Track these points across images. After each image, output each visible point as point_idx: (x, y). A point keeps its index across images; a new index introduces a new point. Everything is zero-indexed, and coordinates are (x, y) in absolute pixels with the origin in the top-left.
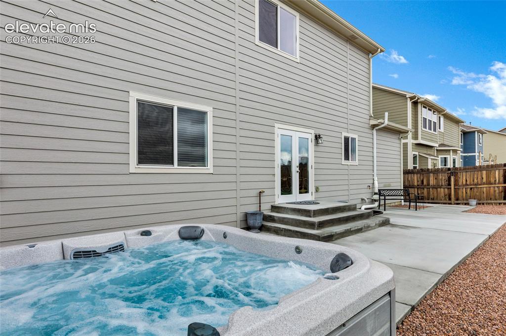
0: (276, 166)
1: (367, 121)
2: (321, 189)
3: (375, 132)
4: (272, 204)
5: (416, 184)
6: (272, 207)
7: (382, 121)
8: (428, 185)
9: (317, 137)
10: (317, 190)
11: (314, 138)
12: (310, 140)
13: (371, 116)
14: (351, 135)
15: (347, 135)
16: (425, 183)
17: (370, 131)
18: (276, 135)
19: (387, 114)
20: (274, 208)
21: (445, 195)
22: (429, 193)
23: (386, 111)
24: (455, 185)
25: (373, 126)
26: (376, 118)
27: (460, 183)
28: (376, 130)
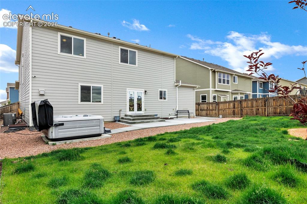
0: (127, 102)
1: (173, 84)
2: (147, 110)
3: (177, 88)
4: (126, 114)
5: (205, 109)
6: (125, 115)
7: (179, 84)
8: (210, 109)
9: (145, 91)
10: (145, 110)
11: (144, 92)
12: (142, 93)
13: (175, 82)
14: (163, 90)
15: (161, 90)
16: (208, 108)
17: (175, 88)
18: (127, 92)
19: (180, 81)
20: (126, 115)
21: (215, 114)
22: (210, 112)
23: (180, 80)
24: (218, 109)
25: (176, 86)
26: (176, 83)
27: (220, 109)
28: (178, 87)
